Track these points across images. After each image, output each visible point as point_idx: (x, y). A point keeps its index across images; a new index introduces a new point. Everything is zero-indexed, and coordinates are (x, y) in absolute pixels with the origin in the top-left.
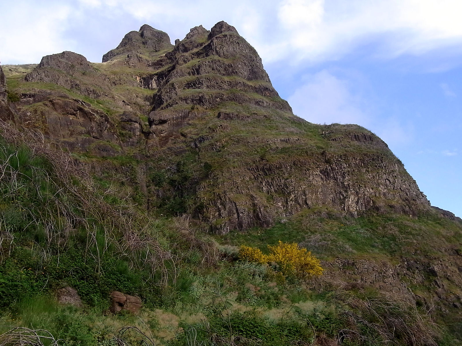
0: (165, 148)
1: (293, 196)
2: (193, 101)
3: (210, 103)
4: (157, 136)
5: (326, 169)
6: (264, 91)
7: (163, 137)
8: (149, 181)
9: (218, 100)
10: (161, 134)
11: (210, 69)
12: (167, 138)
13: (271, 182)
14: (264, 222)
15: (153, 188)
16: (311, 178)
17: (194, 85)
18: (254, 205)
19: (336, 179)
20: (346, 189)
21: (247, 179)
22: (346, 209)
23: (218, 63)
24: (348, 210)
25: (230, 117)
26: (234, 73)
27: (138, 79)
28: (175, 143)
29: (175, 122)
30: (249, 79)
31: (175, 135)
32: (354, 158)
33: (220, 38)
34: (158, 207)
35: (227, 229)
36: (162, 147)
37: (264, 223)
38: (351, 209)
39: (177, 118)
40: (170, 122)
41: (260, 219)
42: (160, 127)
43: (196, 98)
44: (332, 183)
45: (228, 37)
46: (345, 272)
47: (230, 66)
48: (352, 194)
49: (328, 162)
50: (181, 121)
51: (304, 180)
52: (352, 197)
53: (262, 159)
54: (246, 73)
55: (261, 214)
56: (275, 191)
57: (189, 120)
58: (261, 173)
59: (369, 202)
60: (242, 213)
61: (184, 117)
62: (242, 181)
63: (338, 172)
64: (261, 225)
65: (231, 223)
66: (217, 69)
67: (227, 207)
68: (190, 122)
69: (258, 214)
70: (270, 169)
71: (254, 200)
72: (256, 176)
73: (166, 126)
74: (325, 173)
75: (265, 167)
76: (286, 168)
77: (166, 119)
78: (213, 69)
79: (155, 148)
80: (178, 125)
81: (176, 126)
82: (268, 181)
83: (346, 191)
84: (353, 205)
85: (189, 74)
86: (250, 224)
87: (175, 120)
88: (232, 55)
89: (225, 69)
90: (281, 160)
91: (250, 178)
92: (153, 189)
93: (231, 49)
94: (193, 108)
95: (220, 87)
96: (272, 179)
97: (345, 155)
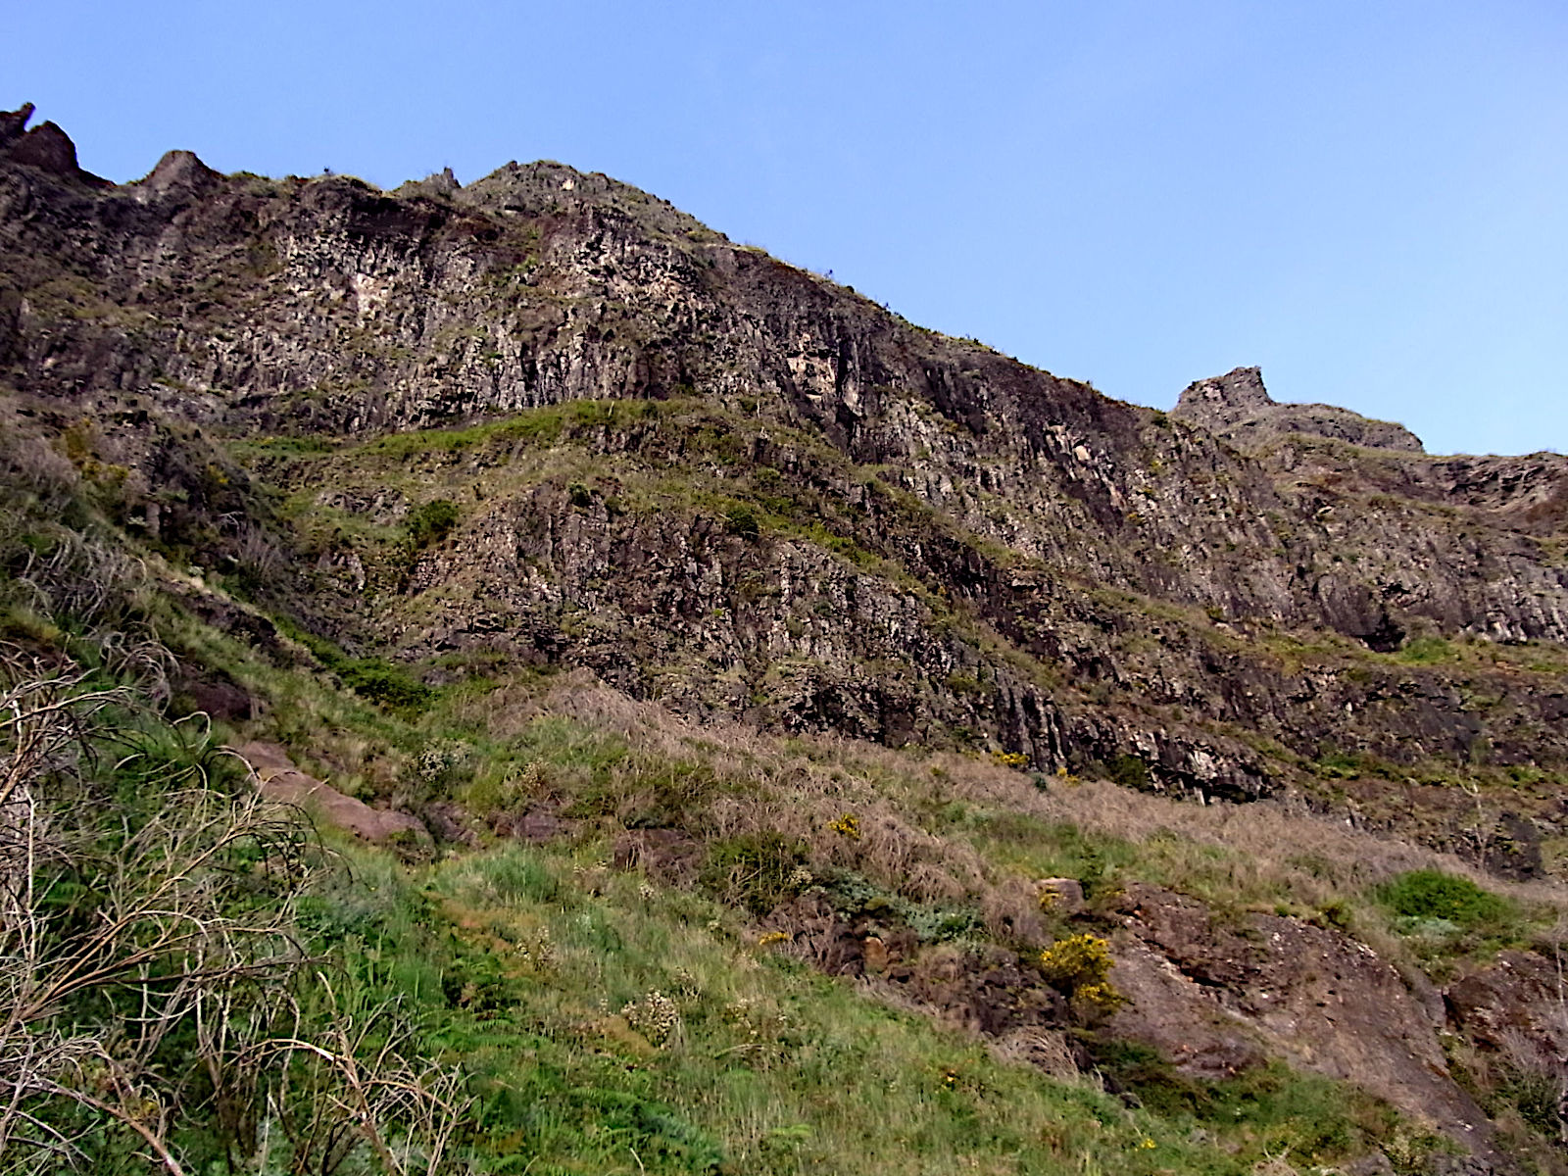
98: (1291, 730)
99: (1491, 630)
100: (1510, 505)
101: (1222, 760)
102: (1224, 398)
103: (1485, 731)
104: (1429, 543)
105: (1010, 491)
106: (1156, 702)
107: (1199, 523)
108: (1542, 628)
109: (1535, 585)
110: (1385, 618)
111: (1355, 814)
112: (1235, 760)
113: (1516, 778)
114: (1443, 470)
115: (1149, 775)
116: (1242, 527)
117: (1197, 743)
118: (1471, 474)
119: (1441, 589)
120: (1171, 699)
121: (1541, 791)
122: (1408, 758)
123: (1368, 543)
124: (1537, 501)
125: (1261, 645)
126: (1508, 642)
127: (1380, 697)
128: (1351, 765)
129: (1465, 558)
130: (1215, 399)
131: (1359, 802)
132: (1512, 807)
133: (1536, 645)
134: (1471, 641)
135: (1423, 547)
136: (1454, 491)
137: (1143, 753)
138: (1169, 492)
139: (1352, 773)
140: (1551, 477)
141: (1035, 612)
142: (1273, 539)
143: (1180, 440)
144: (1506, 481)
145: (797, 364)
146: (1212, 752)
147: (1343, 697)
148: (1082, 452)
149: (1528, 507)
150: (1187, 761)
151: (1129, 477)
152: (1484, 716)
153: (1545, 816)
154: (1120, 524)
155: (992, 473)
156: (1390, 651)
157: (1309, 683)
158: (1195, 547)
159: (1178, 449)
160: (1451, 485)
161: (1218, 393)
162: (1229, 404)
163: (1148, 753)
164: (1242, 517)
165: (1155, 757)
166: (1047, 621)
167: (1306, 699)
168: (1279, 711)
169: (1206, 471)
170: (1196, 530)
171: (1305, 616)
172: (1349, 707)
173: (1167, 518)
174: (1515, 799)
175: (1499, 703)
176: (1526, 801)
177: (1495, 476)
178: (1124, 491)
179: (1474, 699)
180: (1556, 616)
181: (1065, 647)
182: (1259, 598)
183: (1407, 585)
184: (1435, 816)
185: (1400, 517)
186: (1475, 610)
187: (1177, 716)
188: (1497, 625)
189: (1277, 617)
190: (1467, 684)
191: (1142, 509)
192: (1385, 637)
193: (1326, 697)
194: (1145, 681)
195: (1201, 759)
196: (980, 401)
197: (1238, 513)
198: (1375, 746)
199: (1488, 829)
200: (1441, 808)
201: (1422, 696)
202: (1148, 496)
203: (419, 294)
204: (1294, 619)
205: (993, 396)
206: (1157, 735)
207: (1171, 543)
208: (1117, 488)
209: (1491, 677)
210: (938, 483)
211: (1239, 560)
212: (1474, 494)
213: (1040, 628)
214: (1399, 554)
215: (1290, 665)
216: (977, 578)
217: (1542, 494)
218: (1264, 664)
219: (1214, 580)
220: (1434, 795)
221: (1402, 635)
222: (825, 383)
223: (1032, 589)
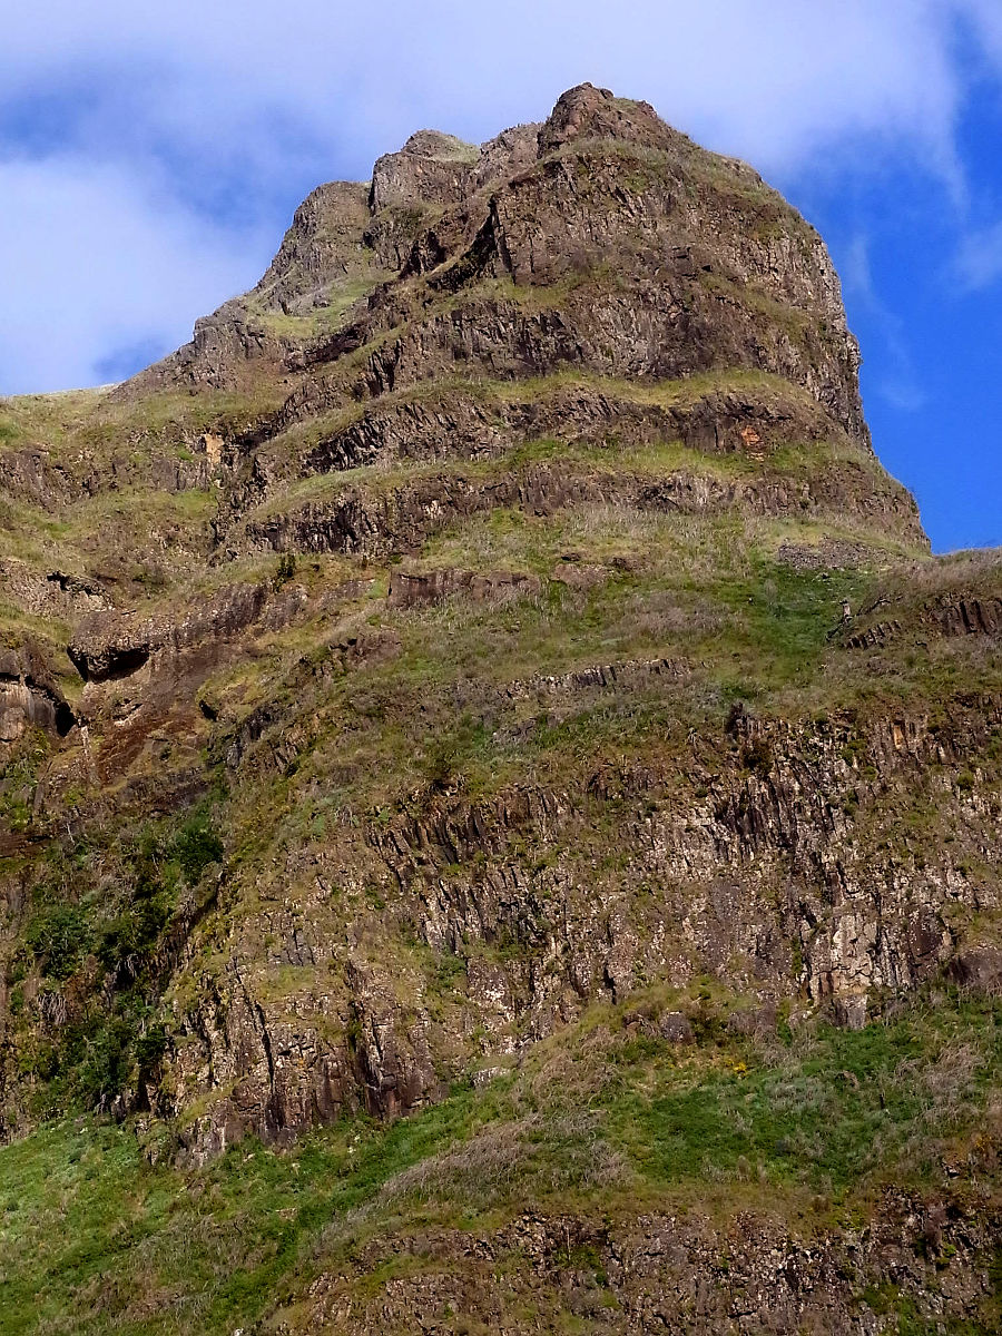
0: (122, 784)
1: (556, 947)
2: (304, 532)
3: (387, 534)
4: (96, 731)
5: (746, 796)
6: (728, 423)
7: (121, 734)
8: (21, 952)
9: (434, 510)
10: (117, 718)
11: (444, 359)
12: (137, 735)
13: (471, 893)
14: (386, 1088)
15: (34, 983)
16: (660, 850)
17: (349, 450)
18: (356, 1013)
19: (787, 842)
20: (828, 883)
21: (354, 887)
22: (814, 986)
23: (488, 318)
24: (828, 990)
25: (432, 593)
26: (569, 357)
27: (214, 445)
28: (165, 756)
29: (185, 651)
30: (662, 372)
31: (176, 715)
32: (901, 724)
33: (531, 181)
34: (46, 1078)
35: (217, 1138)
36: (107, 781)
37: (391, 1094)
38: (842, 985)
39: (197, 632)
40: (159, 653)
41: (370, 1077)
42: (115, 687)
43: (320, 520)
44: (766, 863)
45: (568, 169)
46: (556, 1280)
47: (550, 323)
48: (853, 908)
49: (756, 760)
50: (214, 646)
51: (624, 865)
52: (850, 923)
53: (440, 786)
54: (642, 347)
55: (380, 1051)
56: (488, 934)
57: (259, 633)
58: (430, 851)
59: (929, 942)
60: (286, 1053)
61: (232, 623)
62: (325, 901)
63: (799, 807)
64: (376, 1106)
65: (240, 1108)
66: (477, 349)
67: (234, 1031)
68: (260, 643)
69: (363, 1055)
70: (472, 832)
71: (355, 989)
72: (401, 869)
73: (142, 675)
74: (740, 817)
75: (451, 820)
76: (552, 813)
77: (135, 642)
78: (459, 354)
79: (73, 788)
80: (201, 664)
81: (189, 672)
82: (456, 890)
83: (828, 899)
84: (855, 965)
85: (357, 393)
86: (321, 1105)
87: (189, 643)
88: (576, 265)
89: (522, 345)
90: (532, 779)
91: (370, 883)
92: (31, 994)
93: (577, 233)
94: (287, 573)
95: (466, 444)
96: (477, 878)
97: (850, 716)
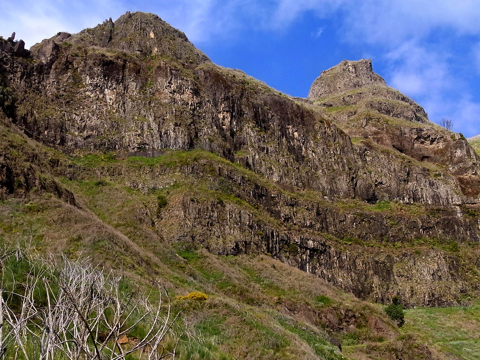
98: (337, 231)
99: (403, 199)
100: (432, 146)
101: (316, 242)
102: (356, 73)
103: (390, 232)
104: (394, 169)
105: (274, 155)
106: (302, 227)
107: (326, 162)
108: (419, 199)
109: (422, 184)
110: (374, 194)
111: (348, 254)
112: (319, 242)
113: (394, 246)
114: (414, 131)
115: (297, 248)
116: (338, 164)
117: (310, 238)
118: (423, 133)
119: (394, 184)
120: (306, 227)
121: (399, 250)
122: (367, 238)
123: (377, 166)
124: (439, 148)
125: (335, 204)
126: (407, 204)
127: (363, 221)
128: (351, 240)
129: (403, 175)
130: (352, 72)
131: (350, 251)
132: (391, 254)
133: (415, 205)
134: (397, 202)
135: (392, 170)
136: (416, 139)
137: (297, 242)
138: (319, 150)
139: (350, 243)
140: (445, 140)
141: (276, 204)
142: (347, 168)
143: (326, 129)
144: (432, 138)
145: (221, 116)
146: (314, 241)
147: (354, 220)
148: (296, 134)
149: (436, 149)
150: (306, 243)
151: (308, 144)
152: (391, 227)
153: (398, 257)
154: (303, 161)
155: (270, 149)
156: (373, 204)
157: (345, 217)
158: (323, 170)
159: (325, 133)
160: (416, 137)
161: (354, 71)
162: (357, 76)
163: (298, 242)
164: (339, 160)
165: (299, 243)
166: (279, 207)
167: (343, 221)
168: (335, 226)
169: (332, 142)
170: (324, 164)
171: (350, 194)
172: (355, 224)
173: (317, 160)
174: (392, 251)
175: (396, 224)
176: (395, 252)
177: (429, 136)
178: (306, 148)
179: (389, 222)
180: (424, 196)
181: (282, 215)
182: (338, 188)
183: (384, 182)
184: (369, 255)
185: (388, 158)
186: (401, 193)
187: (307, 231)
188: (406, 198)
189: (342, 194)
190: (389, 218)
191: (310, 156)
192: (372, 199)
193: (349, 221)
194: (300, 222)
195: (311, 243)
196: (268, 119)
197: (338, 159)
198: (359, 236)
199: (382, 259)
200: (371, 253)
201: (376, 221)
202: (313, 151)
203: (123, 96)
204: (347, 195)
205: (272, 116)
206: (301, 237)
207: (316, 169)
208: (304, 147)
209: (398, 215)
210: (255, 156)
211: (335, 175)
212: (423, 140)
213: (277, 209)
214: (385, 171)
215: (342, 211)
216: (264, 195)
217: (441, 145)
218: (334, 211)
219: (326, 182)
220: (371, 249)
221: (377, 199)
222: (227, 121)
223: (276, 197)
